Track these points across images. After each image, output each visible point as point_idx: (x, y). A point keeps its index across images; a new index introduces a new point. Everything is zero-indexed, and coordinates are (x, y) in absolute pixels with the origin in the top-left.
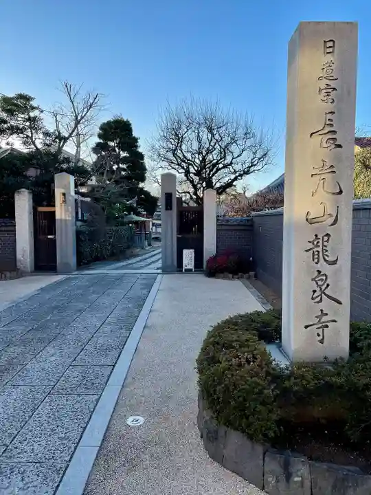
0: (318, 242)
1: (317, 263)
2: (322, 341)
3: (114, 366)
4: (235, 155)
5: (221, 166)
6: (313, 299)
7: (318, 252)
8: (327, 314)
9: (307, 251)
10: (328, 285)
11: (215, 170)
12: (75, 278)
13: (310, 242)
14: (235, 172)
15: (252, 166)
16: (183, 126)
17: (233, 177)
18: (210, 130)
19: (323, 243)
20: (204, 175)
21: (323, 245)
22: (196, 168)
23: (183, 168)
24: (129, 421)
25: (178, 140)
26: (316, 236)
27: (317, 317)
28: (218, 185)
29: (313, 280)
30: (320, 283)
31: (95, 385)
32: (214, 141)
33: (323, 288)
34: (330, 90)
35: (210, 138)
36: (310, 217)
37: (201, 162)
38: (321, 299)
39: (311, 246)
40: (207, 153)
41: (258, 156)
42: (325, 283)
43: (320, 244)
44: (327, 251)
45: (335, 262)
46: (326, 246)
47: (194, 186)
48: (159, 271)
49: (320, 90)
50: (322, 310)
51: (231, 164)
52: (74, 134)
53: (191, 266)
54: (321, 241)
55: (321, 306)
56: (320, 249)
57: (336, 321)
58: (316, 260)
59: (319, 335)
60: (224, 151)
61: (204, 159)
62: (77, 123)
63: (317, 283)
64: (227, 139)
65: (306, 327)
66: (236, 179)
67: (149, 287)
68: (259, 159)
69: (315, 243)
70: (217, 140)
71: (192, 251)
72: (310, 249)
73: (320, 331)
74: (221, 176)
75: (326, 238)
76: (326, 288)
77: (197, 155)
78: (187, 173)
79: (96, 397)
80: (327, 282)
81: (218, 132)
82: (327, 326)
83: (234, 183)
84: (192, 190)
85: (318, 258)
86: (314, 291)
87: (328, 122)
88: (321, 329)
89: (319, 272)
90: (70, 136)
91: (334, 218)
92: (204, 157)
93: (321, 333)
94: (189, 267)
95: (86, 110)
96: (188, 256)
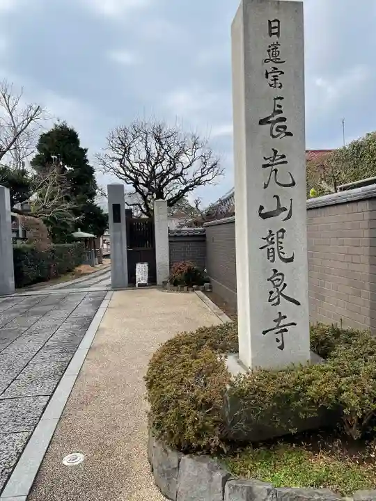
0: (272, 239)
1: (273, 261)
2: (281, 348)
3: (51, 396)
4: (185, 166)
5: (171, 176)
6: (270, 301)
7: (273, 249)
8: (285, 317)
9: (261, 248)
10: (285, 285)
11: (165, 180)
12: (13, 300)
13: (264, 239)
14: (186, 182)
15: (202, 176)
16: (130, 136)
17: (183, 187)
18: (158, 139)
19: (278, 240)
20: (153, 186)
21: (278, 242)
22: (145, 179)
23: (131, 179)
24: (66, 461)
25: (125, 149)
26: (270, 231)
27: (275, 321)
28: (169, 197)
29: (268, 280)
30: (277, 283)
31: (26, 420)
32: (163, 151)
33: (280, 288)
34: (278, 74)
35: (158, 148)
36: (263, 212)
37: (151, 172)
38: (279, 300)
39: (265, 242)
40: (156, 164)
41: (208, 167)
42: (281, 283)
43: (275, 240)
44: (282, 248)
45: (290, 260)
46: (281, 243)
47: (144, 198)
48: (109, 288)
49: (267, 74)
50: (280, 313)
51: (181, 174)
52: (13, 146)
53: (144, 282)
54: (275, 237)
55: (279, 308)
56: (275, 246)
57: (295, 324)
58: (271, 259)
59: (278, 341)
60: (174, 161)
61: (153, 170)
62: (17, 135)
63: (274, 284)
64: (176, 149)
65: (264, 333)
66: (187, 189)
67: (97, 304)
68: (209, 169)
69: (270, 239)
70: (166, 150)
71: (146, 264)
72: (265, 247)
73: (279, 336)
74: (171, 188)
75: (280, 234)
76: (283, 288)
77: (145, 165)
78: (136, 183)
79: (27, 434)
80: (284, 282)
81: (166, 141)
82: (286, 330)
83: (185, 194)
84: (142, 202)
85: (274, 256)
86: (271, 293)
87: (277, 108)
88: (280, 334)
89: (275, 271)
90: (8, 149)
91: (288, 212)
92: (153, 167)
93: (280, 339)
94: (142, 282)
95: (26, 121)
96: (141, 270)
